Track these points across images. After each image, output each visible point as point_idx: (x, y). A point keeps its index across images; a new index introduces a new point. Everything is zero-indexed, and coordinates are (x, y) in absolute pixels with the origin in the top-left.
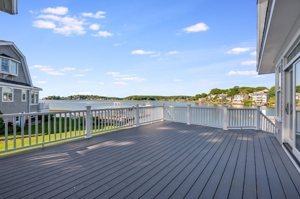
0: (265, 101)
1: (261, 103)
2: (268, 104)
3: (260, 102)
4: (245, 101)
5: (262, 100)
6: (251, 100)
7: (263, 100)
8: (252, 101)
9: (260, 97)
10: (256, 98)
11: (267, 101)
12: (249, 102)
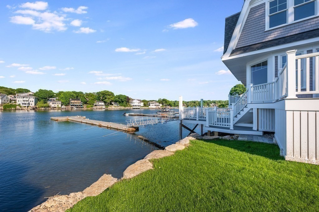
0: (33, 104)
1: (28, 107)
2: (37, 108)
3: (27, 105)
4: (5, 104)
5: (29, 104)
6: (14, 104)
7: (31, 103)
8: (16, 105)
9: (28, 99)
10: (21, 101)
11: (35, 105)
12: (11, 106)
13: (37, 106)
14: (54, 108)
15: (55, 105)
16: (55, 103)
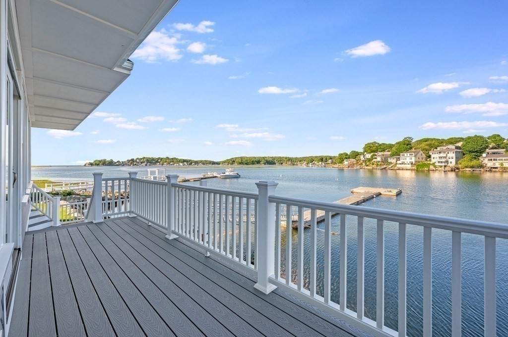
0: (453, 163)
1: (445, 166)
2: (458, 168)
3: (443, 164)
4: (419, 164)
5: (447, 162)
6: (428, 162)
7: (450, 160)
8: (430, 164)
9: (445, 155)
10: (436, 158)
11: (456, 163)
12: (424, 165)
13: (460, 166)
14: (494, 170)
15: (494, 164)
16: (494, 160)
